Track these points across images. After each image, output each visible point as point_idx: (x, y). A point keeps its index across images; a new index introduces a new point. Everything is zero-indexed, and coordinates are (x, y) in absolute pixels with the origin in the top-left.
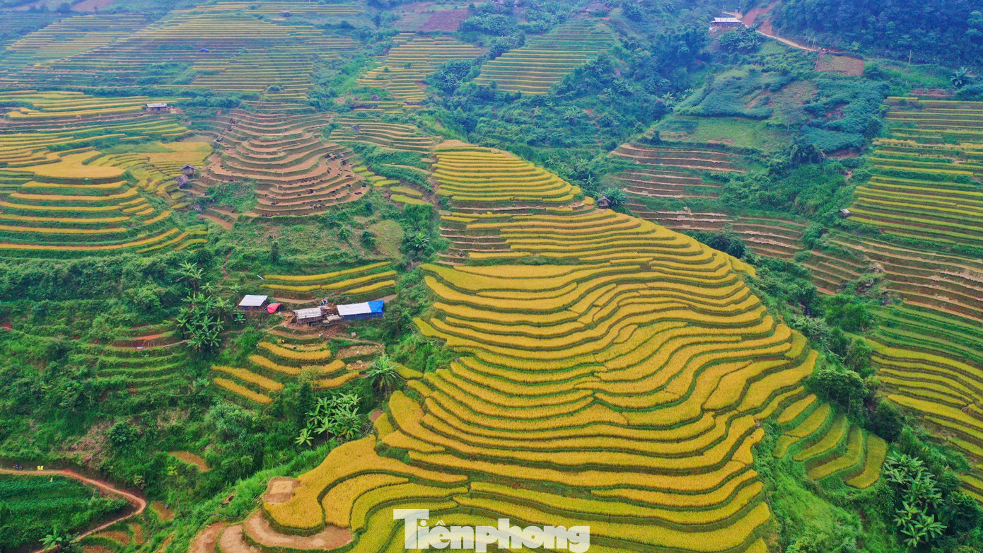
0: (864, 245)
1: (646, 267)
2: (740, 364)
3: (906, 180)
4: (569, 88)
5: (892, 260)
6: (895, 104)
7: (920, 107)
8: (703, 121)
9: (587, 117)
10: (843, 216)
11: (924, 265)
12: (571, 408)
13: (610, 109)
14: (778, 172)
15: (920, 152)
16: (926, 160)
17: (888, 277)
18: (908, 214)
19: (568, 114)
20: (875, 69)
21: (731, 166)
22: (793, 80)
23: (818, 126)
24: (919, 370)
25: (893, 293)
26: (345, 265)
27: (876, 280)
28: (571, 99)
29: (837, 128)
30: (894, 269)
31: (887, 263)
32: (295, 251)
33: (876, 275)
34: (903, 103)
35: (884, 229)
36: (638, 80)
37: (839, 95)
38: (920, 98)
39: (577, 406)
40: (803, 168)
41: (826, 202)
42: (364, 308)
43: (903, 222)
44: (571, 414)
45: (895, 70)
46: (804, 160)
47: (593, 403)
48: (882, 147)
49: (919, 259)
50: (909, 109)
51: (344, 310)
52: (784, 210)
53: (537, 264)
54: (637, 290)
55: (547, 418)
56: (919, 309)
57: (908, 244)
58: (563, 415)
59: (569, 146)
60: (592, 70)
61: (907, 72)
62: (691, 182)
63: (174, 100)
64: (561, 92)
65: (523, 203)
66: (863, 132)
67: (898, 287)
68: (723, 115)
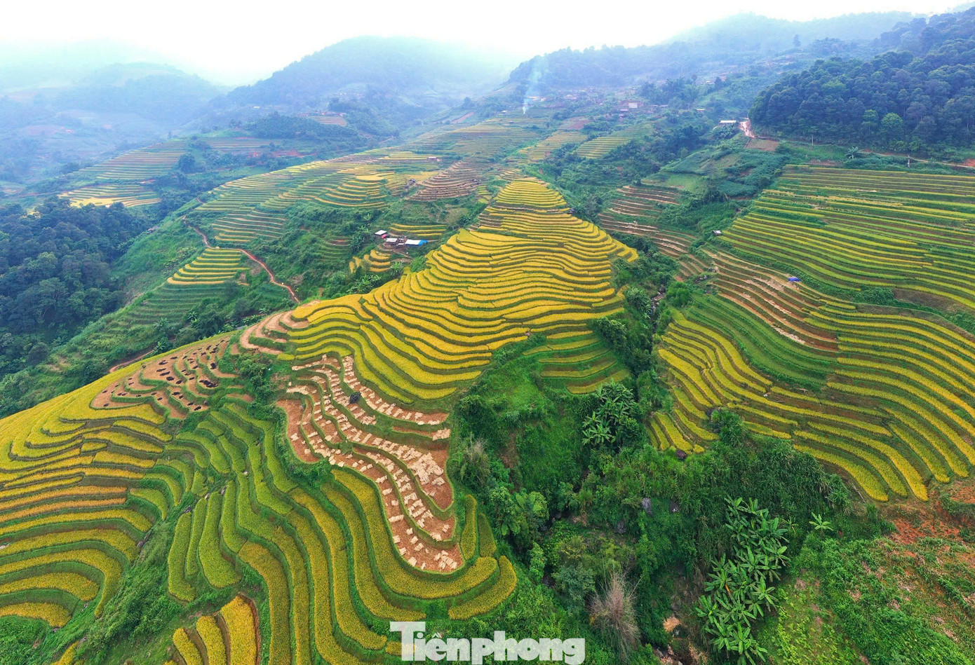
0: (719, 255)
1: (561, 245)
2: (559, 303)
3: (768, 217)
4: (611, 156)
5: (727, 266)
6: (789, 169)
7: (811, 172)
8: (673, 176)
9: (616, 171)
10: (715, 235)
11: (746, 272)
12: (439, 299)
13: (630, 167)
14: (695, 205)
15: (792, 199)
16: (793, 205)
17: (718, 276)
18: (757, 238)
19: (604, 169)
20: (782, 148)
21: (674, 201)
22: (729, 153)
23: (732, 180)
24: (695, 339)
25: (715, 287)
26: (424, 223)
27: (708, 277)
28: (611, 161)
29: (743, 183)
30: (725, 271)
31: (724, 268)
32: (409, 215)
33: (712, 274)
34: (796, 168)
35: (736, 245)
36: (654, 152)
37: (752, 162)
38: (812, 166)
39: (442, 299)
40: (711, 204)
41: (713, 225)
42: (416, 242)
43: (751, 243)
44: (437, 302)
45: (801, 148)
46: (714, 200)
47: (455, 300)
48: (766, 195)
49: (746, 268)
50: (801, 172)
51: (409, 242)
52: (691, 229)
53: (506, 235)
54: (544, 255)
55: (425, 301)
56: (725, 300)
57: (744, 257)
58: (433, 301)
59: (599, 185)
60: (626, 148)
61: (811, 149)
62: (646, 208)
63: (440, 156)
64: (607, 157)
65: (527, 206)
66: (757, 185)
67: (720, 283)
68: (684, 173)
